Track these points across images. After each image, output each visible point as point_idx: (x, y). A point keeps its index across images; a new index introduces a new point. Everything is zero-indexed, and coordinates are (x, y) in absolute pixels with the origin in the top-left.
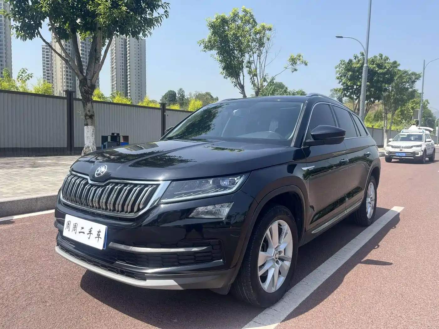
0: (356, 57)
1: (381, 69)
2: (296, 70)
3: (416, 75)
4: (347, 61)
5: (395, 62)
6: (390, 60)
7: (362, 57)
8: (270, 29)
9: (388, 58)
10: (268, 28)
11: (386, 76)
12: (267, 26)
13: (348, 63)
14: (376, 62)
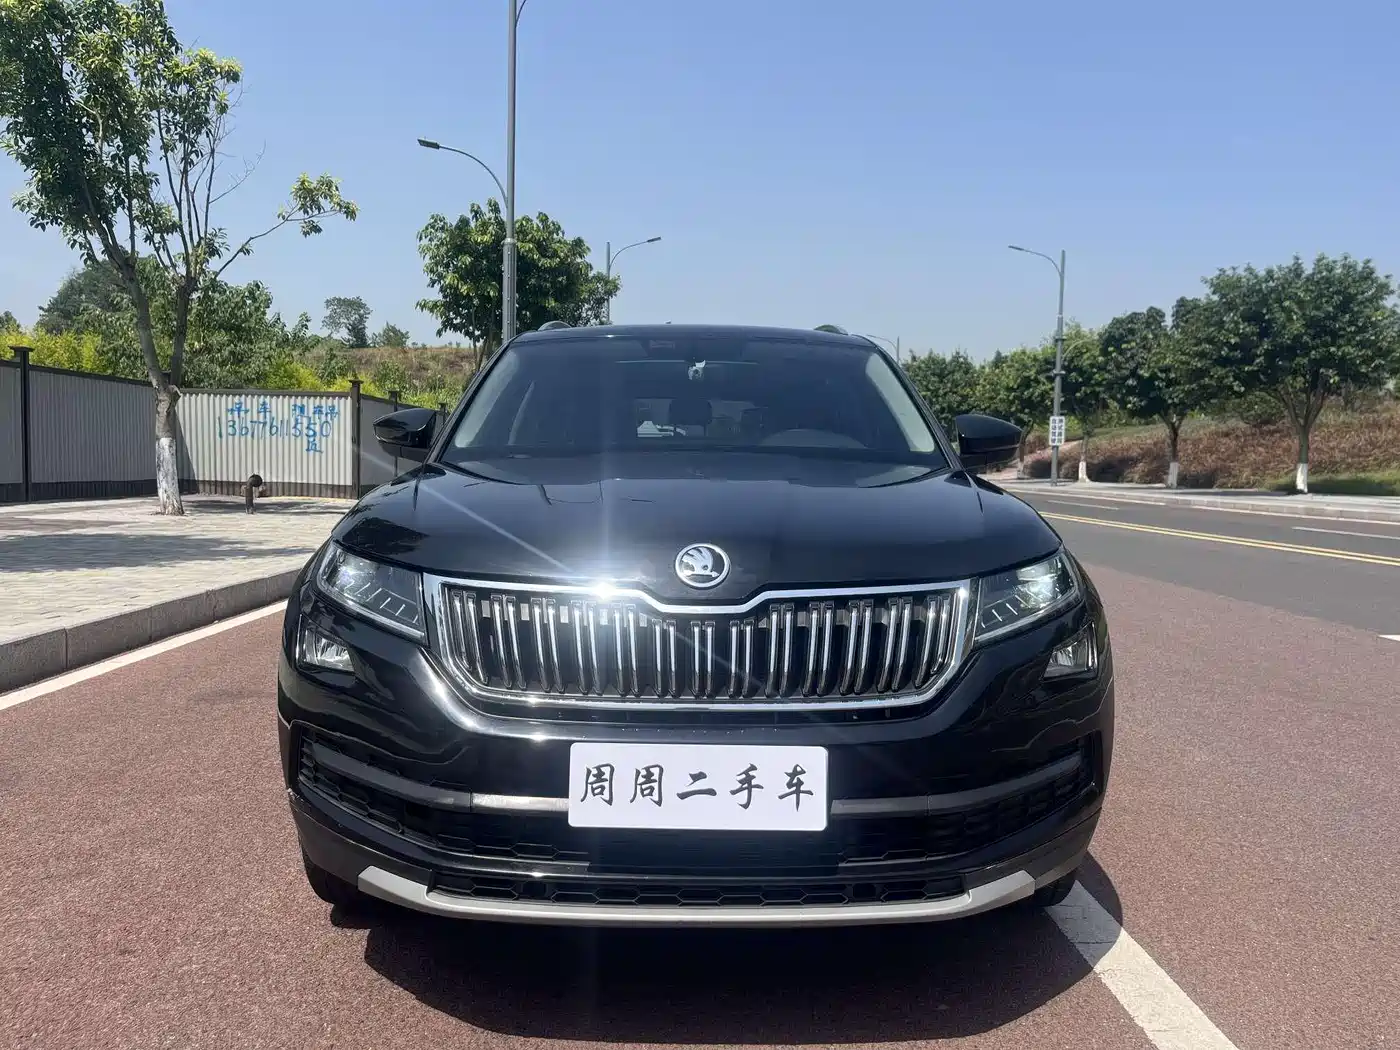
0: (477, 213)
1: (544, 256)
2: (317, 229)
3: (606, 284)
4: (452, 220)
5: (578, 243)
6: (563, 233)
7: (492, 215)
8: (233, 76)
9: (559, 228)
10: (228, 73)
11: (560, 279)
12: (221, 61)
13: (458, 227)
14: (530, 236)
